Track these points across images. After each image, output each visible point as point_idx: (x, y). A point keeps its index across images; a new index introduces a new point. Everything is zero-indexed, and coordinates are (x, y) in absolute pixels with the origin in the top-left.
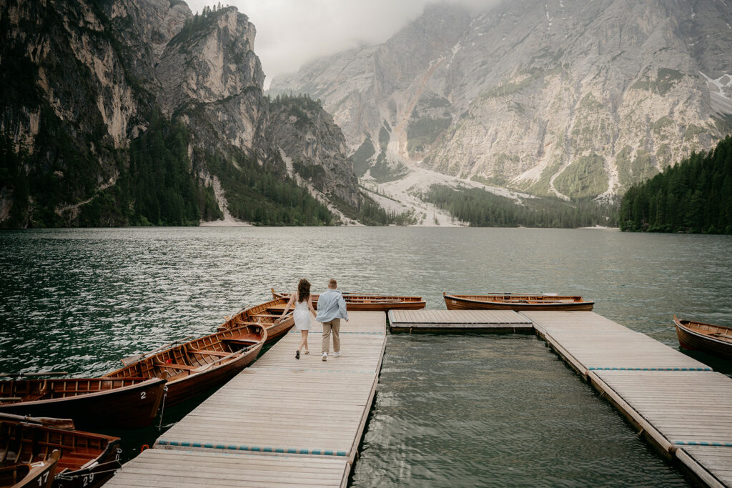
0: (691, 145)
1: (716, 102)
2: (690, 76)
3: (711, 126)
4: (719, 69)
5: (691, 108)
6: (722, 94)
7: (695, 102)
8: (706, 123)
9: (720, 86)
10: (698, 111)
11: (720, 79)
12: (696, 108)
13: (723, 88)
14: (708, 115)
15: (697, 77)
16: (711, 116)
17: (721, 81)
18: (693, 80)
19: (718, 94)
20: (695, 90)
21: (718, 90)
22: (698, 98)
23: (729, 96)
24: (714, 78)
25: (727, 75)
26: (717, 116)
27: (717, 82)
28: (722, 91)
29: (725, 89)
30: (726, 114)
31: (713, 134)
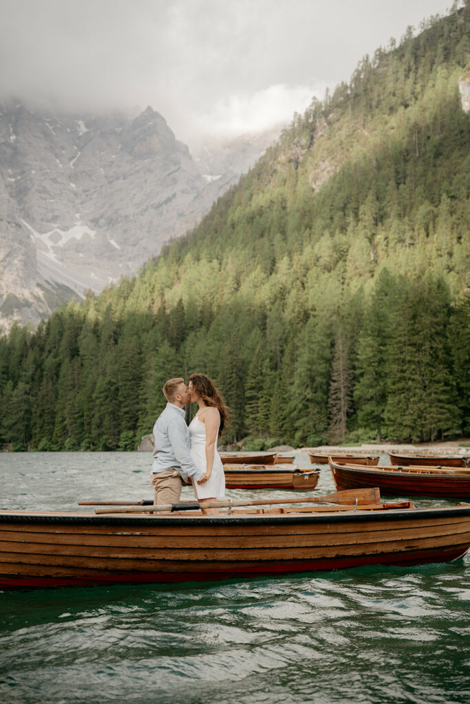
0: (9, 324)
1: (45, 266)
2: (9, 223)
3: (38, 299)
4: (48, 221)
5: (10, 270)
6: (52, 256)
7: (16, 261)
8: (31, 293)
9: (49, 244)
10: (21, 275)
11: (49, 234)
12: (17, 270)
13: (53, 247)
14: (33, 283)
15: (19, 226)
16: (38, 285)
17: (51, 238)
18: (13, 230)
19: (47, 255)
20: (16, 245)
21: (46, 249)
22: (20, 257)
23: (62, 260)
24: (41, 232)
25: (58, 230)
26: (46, 286)
27: (45, 238)
28: (51, 251)
29: (56, 250)
30: (57, 284)
31: (41, 311)
